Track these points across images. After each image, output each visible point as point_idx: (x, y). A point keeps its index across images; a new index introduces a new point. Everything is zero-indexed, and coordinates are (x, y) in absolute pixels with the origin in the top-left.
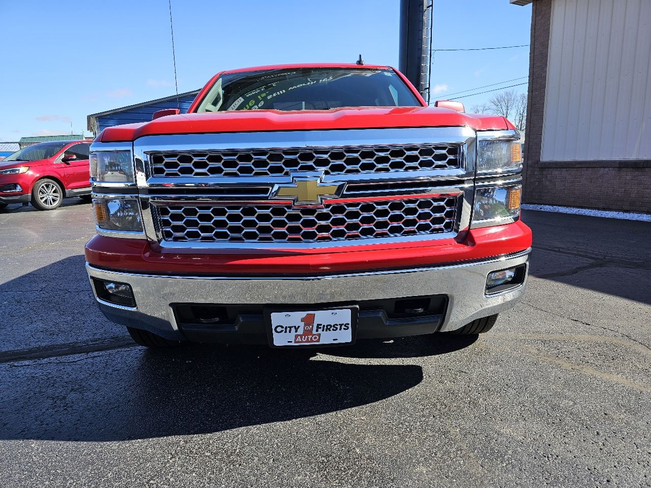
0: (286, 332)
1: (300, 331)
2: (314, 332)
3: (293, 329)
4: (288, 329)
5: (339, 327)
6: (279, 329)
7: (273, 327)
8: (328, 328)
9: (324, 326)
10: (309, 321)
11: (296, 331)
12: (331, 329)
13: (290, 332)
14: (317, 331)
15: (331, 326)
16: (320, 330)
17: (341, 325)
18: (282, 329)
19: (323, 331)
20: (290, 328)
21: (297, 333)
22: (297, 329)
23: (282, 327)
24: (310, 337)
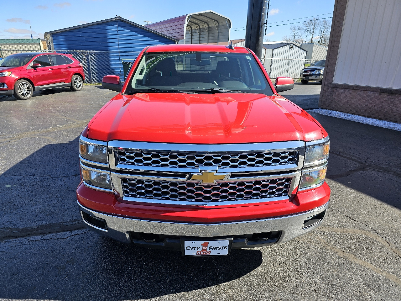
0: (192, 249)
1: (200, 250)
2: (208, 250)
3: (196, 249)
4: (193, 248)
5: (221, 248)
6: (188, 248)
7: (185, 247)
8: (215, 248)
9: (213, 248)
10: (205, 245)
11: (198, 249)
12: (217, 249)
13: (194, 249)
14: (209, 249)
15: (217, 248)
16: (211, 250)
17: (223, 247)
18: (190, 248)
19: (213, 249)
20: (195, 248)
21: (198, 250)
22: (198, 248)
23: (190, 247)
24: (205, 252)
